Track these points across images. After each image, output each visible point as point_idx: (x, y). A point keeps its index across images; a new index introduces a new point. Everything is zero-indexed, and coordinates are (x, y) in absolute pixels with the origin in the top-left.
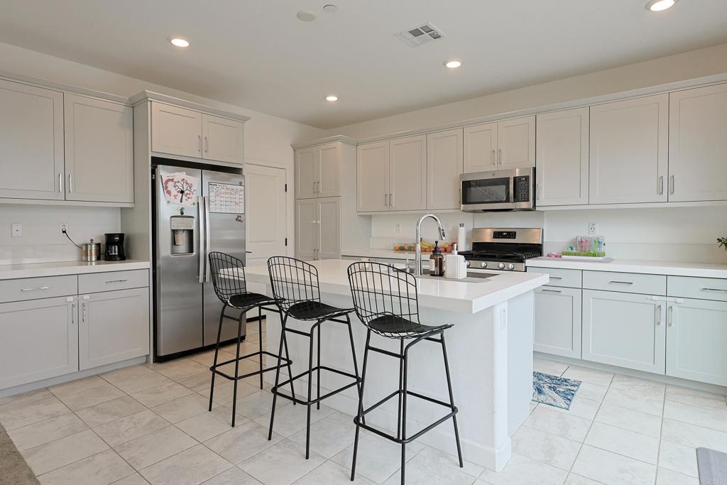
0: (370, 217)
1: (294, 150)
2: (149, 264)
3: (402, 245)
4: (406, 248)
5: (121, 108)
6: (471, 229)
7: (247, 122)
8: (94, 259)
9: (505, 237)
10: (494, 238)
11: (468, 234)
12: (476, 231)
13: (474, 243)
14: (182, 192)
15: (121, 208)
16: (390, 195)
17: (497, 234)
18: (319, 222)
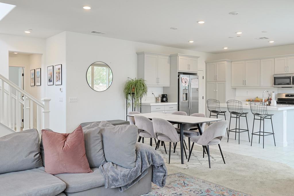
0: (235, 89)
1: (206, 63)
2: (177, 103)
3: (250, 99)
4: (251, 100)
5: (168, 58)
6: (277, 93)
7: (199, 58)
8: (160, 101)
9: (290, 96)
10: (286, 97)
11: (276, 95)
12: (279, 94)
13: (278, 99)
14: (185, 82)
15: (163, 87)
16: (245, 81)
17: (287, 96)
18: (217, 90)
